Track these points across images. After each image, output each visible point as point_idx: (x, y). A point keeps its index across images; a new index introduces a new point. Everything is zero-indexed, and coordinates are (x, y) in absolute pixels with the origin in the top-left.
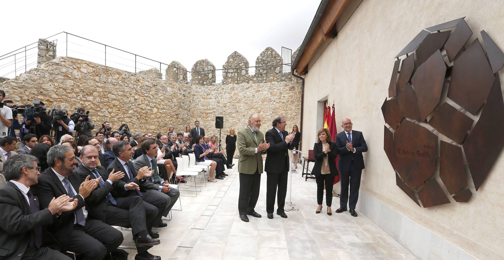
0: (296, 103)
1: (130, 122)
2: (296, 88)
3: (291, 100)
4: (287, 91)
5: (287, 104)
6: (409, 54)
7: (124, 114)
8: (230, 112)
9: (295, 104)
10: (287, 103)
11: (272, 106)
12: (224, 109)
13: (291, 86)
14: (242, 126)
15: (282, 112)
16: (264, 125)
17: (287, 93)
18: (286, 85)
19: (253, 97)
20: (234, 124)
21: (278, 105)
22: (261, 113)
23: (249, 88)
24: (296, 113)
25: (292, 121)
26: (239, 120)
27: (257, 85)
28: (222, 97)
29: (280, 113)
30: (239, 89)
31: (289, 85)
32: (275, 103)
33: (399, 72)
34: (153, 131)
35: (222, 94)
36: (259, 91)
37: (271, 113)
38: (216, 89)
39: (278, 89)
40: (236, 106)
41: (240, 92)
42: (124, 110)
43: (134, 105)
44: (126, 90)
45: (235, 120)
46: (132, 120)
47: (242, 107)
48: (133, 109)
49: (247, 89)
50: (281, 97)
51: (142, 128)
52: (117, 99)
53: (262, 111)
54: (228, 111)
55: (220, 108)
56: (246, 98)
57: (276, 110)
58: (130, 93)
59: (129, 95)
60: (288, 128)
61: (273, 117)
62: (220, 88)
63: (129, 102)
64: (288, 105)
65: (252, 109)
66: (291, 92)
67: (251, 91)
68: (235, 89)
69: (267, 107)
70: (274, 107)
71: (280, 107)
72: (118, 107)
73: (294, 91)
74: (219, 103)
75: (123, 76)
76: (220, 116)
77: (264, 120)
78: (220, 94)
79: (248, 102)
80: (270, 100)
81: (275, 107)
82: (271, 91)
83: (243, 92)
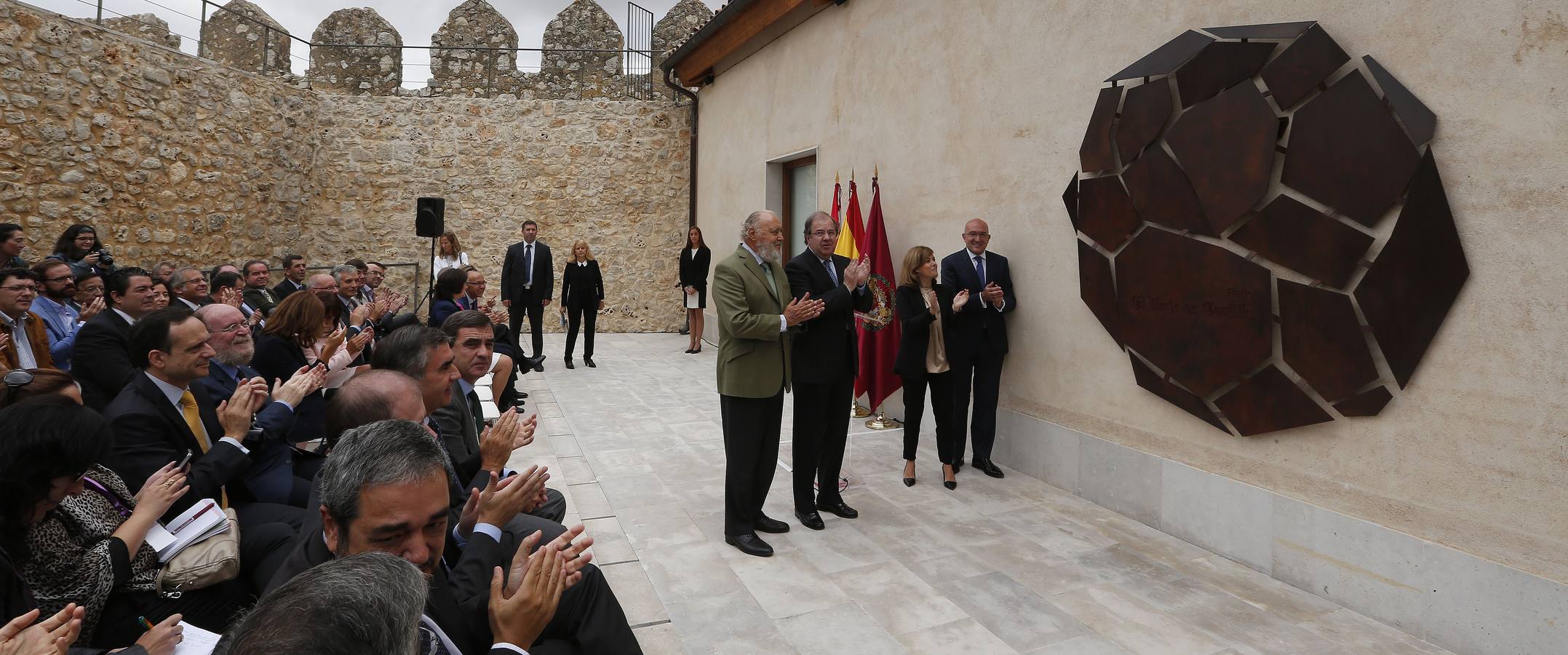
0: (674, 163)
1: (66, 218)
2: (674, 120)
3: (658, 153)
4: (649, 129)
5: (648, 164)
6: (1152, 79)
7: (38, 181)
8: (464, 183)
9: (670, 166)
10: (648, 160)
11: (605, 167)
12: (444, 174)
13: (658, 114)
14: (507, 229)
15: (633, 188)
16: (577, 225)
17: (646, 134)
18: (645, 111)
19: (542, 140)
20: (480, 222)
21: (620, 167)
22: (569, 189)
23: (529, 111)
24: (673, 192)
25: (664, 214)
26: (496, 210)
27: (554, 105)
28: (434, 136)
29: (627, 190)
30: (495, 115)
31: (652, 111)
32: (612, 160)
33: (1118, 115)
34: (166, 247)
35: (435, 126)
36: (563, 122)
37: (601, 188)
38: (414, 109)
39: (621, 122)
40: (486, 164)
41: (501, 121)
42: (37, 169)
43: (90, 149)
44: (56, 89)
45: (481, 211)
46: (78, 209)
47: (507, 168)
48: (84, 164)
49: (523, 114)
50: (629, 143)
51: (121, 239)
52: (9, 121)
53: (572, 184)
54: (460, 180)
55: (428, 170)
56: (521, 143)
57: (616, 181)
58: (74, 102)
59: (69, 109)
60: (653, 234)
61: (605, 202)
62: (427, 105)
63: (64, 135)
64: (650, 168)
65: (538, 175)
66: (658, 130)
67: (534, 120)
68: (483, 112)
69: (587, 171)
70: (609, 171)
71: (627, 171)
72: (11, 153)
73: (669, 130)
74: (424, 155)
75: (41, 31)
76: (428, 195)
77: (578, 209)
78: (430, 124)
79: (524, 155)
80: (597, 152)
81: (612, 172)
82: (598, 124)
83: (510, 124)
